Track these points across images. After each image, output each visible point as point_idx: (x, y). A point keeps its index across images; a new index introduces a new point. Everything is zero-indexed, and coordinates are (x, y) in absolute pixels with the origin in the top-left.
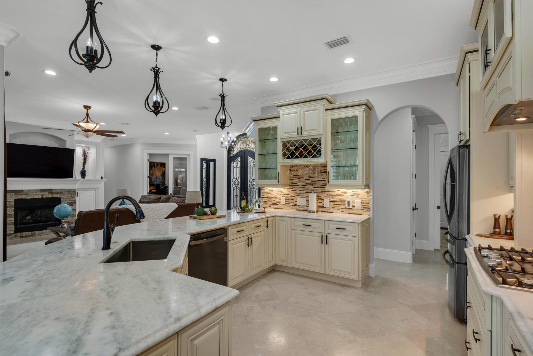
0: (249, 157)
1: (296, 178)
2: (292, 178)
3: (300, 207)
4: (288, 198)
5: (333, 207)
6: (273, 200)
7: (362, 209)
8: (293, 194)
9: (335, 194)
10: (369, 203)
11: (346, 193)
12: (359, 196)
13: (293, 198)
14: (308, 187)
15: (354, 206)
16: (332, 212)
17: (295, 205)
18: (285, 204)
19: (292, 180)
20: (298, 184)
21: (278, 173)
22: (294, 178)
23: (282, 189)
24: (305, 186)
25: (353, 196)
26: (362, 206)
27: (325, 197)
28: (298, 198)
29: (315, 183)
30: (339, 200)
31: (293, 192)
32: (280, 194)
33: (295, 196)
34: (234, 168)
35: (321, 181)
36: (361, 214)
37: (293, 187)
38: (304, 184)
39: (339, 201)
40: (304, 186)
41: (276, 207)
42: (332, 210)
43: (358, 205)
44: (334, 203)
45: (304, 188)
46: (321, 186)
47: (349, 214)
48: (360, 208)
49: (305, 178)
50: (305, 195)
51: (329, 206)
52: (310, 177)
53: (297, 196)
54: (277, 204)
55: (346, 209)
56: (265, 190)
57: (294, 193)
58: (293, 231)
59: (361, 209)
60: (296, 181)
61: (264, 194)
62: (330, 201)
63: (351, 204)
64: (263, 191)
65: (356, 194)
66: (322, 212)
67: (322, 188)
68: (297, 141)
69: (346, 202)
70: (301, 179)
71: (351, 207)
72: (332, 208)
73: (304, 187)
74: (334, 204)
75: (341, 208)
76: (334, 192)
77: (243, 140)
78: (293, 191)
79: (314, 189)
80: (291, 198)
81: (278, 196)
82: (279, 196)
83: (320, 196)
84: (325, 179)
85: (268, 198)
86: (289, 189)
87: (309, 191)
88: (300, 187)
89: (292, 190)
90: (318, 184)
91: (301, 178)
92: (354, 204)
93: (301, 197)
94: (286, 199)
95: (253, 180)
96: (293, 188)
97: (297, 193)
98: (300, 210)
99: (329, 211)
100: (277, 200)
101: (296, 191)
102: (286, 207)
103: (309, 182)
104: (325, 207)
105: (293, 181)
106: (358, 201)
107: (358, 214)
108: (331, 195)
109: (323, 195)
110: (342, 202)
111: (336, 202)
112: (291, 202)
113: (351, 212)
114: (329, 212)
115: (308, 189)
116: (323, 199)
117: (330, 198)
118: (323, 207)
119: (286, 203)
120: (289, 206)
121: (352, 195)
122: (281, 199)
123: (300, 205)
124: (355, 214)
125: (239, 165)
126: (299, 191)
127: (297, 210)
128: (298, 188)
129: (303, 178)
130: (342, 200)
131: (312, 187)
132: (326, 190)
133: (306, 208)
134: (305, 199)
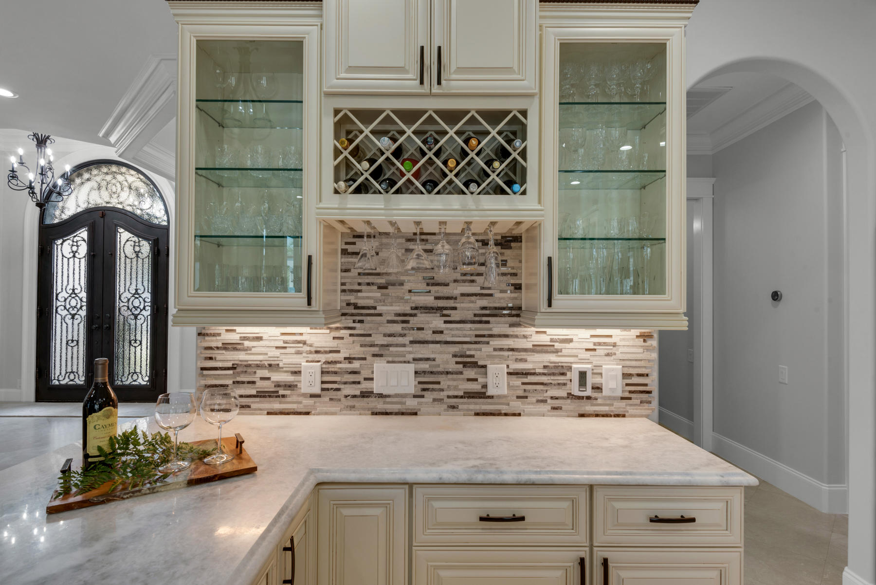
0: (121, 230)
1: (368, 284)
2: (351, 284)
3: (388, 400)
4: (332, 368)
5: (521, 393)
6: (262, 379)
7: (627, 395)
8: (357, 350)
9: (529, 345)
10: (647, 375)
11: (571, 341)
12: (614, 350)
13: (356, 365)
14: (421, 319)
15: (597, 388)
16: (519, 415)
17: (366, 394)
18: (317, 390)
19: (351, 291)
20: (378, 308)
21: (310, 257)
22: (359, 284)
23: (305, 331)
24: (411, 315)
25: (595, 350)
26: (627, 385)
27: (490, 357)
28: (379, 367)
29: (451, 304)
30: (545, 367)
31: (353, 342)
32: (293, 350)
33: (365, 359)
34: (65, 260)
35: (473, 298)
36: (624, 416)
37: (354, 322)
38: (407, 309)
39: (545, 371)
40: (405, 315)
41: (276, 405)
42: (516, 405)
43: (613, 385)
44: (525, 380)
45: (405, 325)
46: (475, 315)
47: (582, 415)
48: (619, 394)
49: (407, 287)
50: (410, 353)
51: (505, 391)
52: (432, 281)
53: (374, 355)
54: (281, 392)
55: (569, 401)
56: (219, 335)
57: (361, 346)
58: (419, 554)
59: (622, 398)
60: (368, 296)
63: (590, 380)
64: (207, 338)
65: (605, 344)
66: (477, 414)
67: (480, 322)
68: (409, 116)
70: (391, 290)
71: (589, 392)
72: (518, 397)
73: (404, 322)
74: (523, 384)
75: (552, 398)
76: (525, 337)
77: (98, 179)
78: (355, 338)
79: (447, 329)
80: (346, 366)
81: (285, 361)
82: (288, 359)
83: (472, 356)
84: (489, 288)
85: (233, 368)
86: (337, 329)
87: (427, 335)
88: (389, 322)
89: (351, 335)
90: (463, 309)
91: (393, 285)
92: (597, 380)
93: (390, 359)
94: (322, 372)
95: (135, 294)
96: (357, 325)
97: (372, 346)
98: (387, 414)
99: (504, 409)
100: (277, 377)
101: (370, 335)
102: (323, 404)
103: (428, 300)
104: (491, 397)
105: (357, 298)
106: (613, 370)
107: (611, 416)
108: (512, 350)
109: (483, 350)
110: (554, 374)
111: (534, 374)
112: (345, 383)
113: (589, 408)
114: (506, 415)
115: (422, 329)
116: (485, 367)
117: (509, 362)
118: (481, 395)
119: (323, 389)
120: (340, 400)
121: (592, 347)
122: (300, 372)
123: (385, 393)
124: (603, 416)
125: (83, 249)
126: (385, 335)
127: (373, 414)
128: (380, 324)
129: (402, 284)
130: (556, 367)
131: (437, 322)
132: (496, 331)
133: (411, 403)
134: (411, 368)
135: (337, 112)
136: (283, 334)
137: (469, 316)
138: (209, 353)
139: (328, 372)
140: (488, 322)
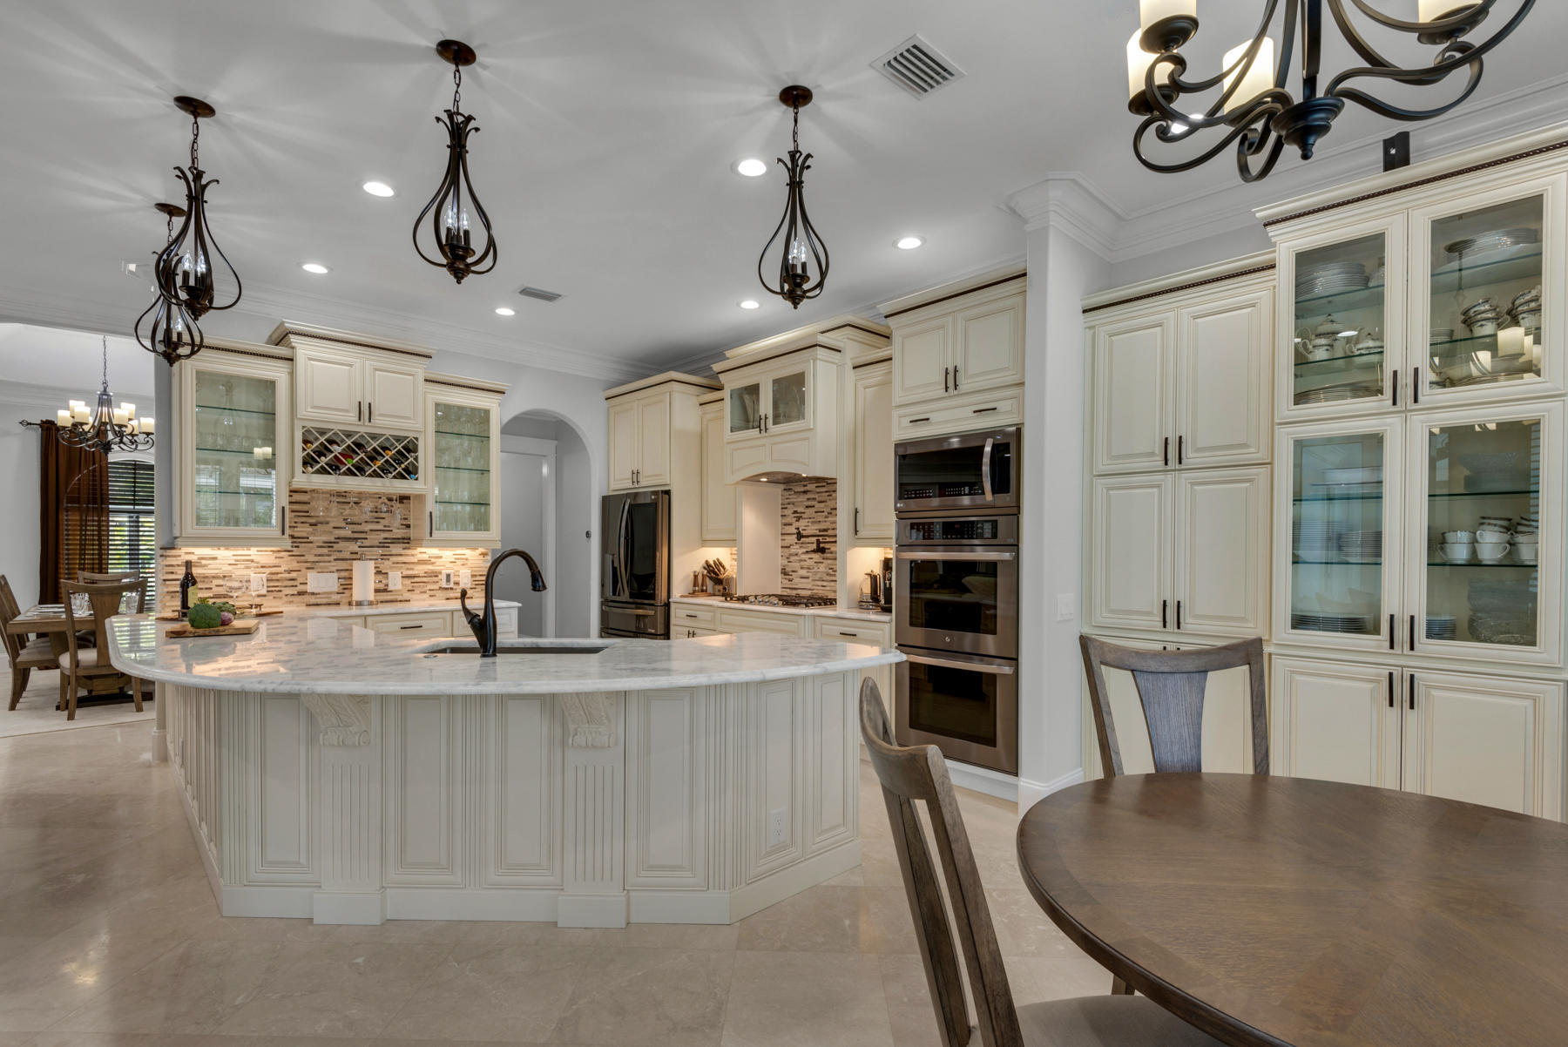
1: (302, 523)
3: (318, 596)
4: (275, 577)
5: (410, 588)
6: (216, 586)
7: (474, 586)
8: (295, 565)
9: (415, 560)
11: (441, 557)
12: (466, 562)
13: (294, 575)
14: (342, 545)
15: (457, 583)
16: (409, 601)
17: (300, 594)
18: (264, 592)
20: (310, 538)
22: (296, 523)
23: (252, 551)
24: (335, 543)
25: (455, 562)
26: (474, 581)
27: (391, 568)
28: (312, 576)
29: (363, 536)
30: (426, 573)
31: (291, 560)
32: (243, 566)
35: (379, 532)
37: (292, 547)
38: (331, 539)
39: (426, 575)
40: (330, 543)
42: (407, 595)
43: (466, 580)
44: (413, 581)
45: (330, 549)
46: (380, 543)
47: (448, 599)
48: (469, 586)
49: (332, 525)
50: (334, 566)
51: (399, 587)
52: (349, 522)
53: (308, 568)
54: (234, 594)
55: (441, 591)
56: (180, 556)
57: (298, 562)
59: (471, 588)
60: (302, 530)
61: (177, 568)
62: (403, 577)
63: (453, 579)
64: (168, 559)
65: (461, 558)
66: (382, 602)
67: (384, 547)
68: (350, 434)
69: (444, 577)
70: (320, 527)
71: (452, 585)
72: (409, 591)
73: (329, 547)
74: (412, 583)
75: (430, 590)
76: (413, 555)
78: (293, 558)
79: (362, 551)
80: (286, 575)
81: (237, 573)
82: (239, 572)
83: (383, 567)
84: (389, 527)
86: (279, 551)
87: (348, 555)
88: (319, 547)
89: (290, 556)
90: (371, 539)
91: (321, 523)
92: (456, 579)
93: (320, 570)
94: (268, 580)
96: (294, 549)
97: (307, 562)
98: (317, 605)
99: (400, 598)
100: (231, 584)
101: (304, 556)
102: (268, 601)
103: (347, 533)
104: (392, 591)
105: (294, 531)
106: (466, 573)
108: (405, 563)
109: (388, 563)
110: (430, 576)
111: (419, 577)
112: (286, 587)
113: (452, 594)
114: (401, 601)
115: (343, 551)
116: (387, 573)
117: (403, 571)
118: (385, 591)
119: (268, 591)
120: (281, 598)
121: (453, 560)
122: (249, 581)
123: (316, 591)
126: (316, 555)
127: (307, 605)
128: (312, 548)
129: (327, 523)
130: (432, 572)
131: (354, 547)
132: (394, 552)
133: (335, 598)
134: (336, 575)
135: (304, 427)
136: (234, 555)
137: (376, 543)
138: (170, 569)
139: (272, 580)
140: (388, 547)
